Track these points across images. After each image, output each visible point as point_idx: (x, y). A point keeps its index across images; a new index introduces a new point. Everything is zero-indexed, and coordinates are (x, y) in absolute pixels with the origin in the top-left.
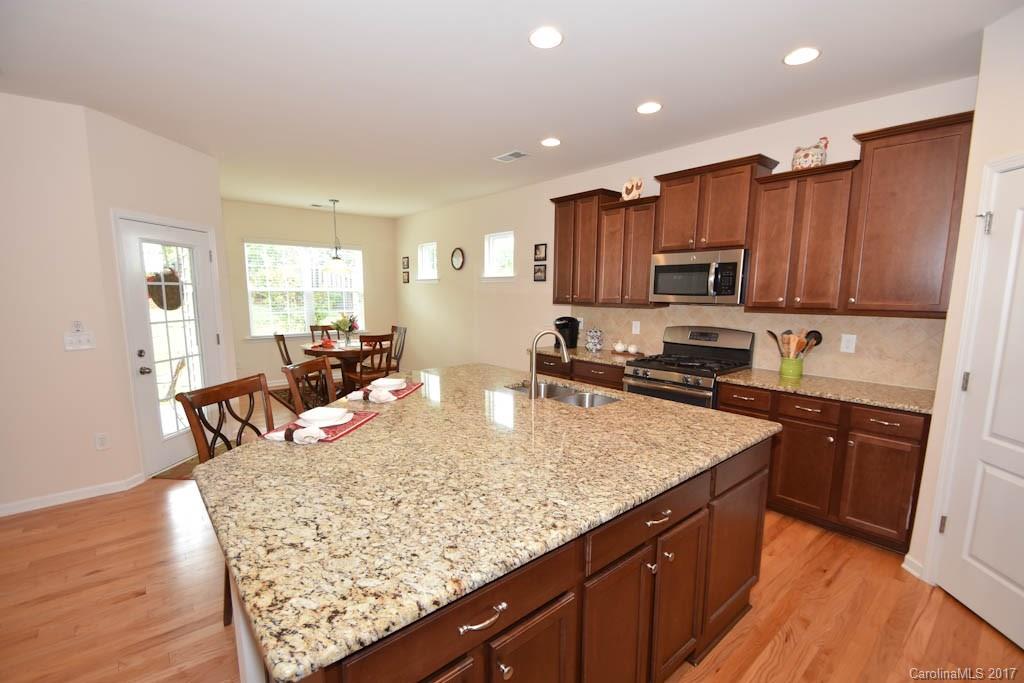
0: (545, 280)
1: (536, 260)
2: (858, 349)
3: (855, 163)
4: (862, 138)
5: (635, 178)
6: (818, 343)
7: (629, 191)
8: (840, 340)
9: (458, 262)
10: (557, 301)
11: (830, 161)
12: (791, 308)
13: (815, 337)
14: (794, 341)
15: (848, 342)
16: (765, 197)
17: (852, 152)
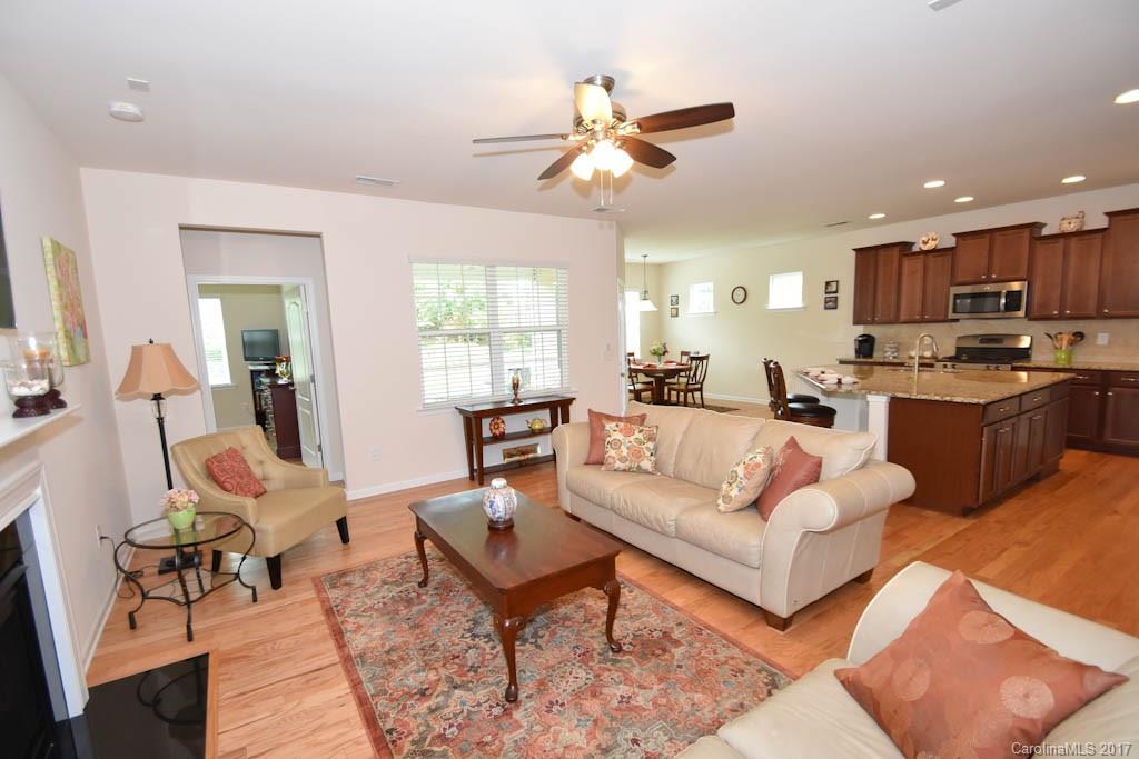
0: (836, 308)
1: (826, 293)
2: (1110, 342)
3: (1105, 229)
4: (1110, 215)
5: (930, 234)
6: (1082, 339)
7: (925, 243)
8: (1096, 337)
9: (739, 297)
10: (856, 322)
11: (1086, 228)
12: (1061, 317)
13: (1080, 336)
14: (1066, 338)
15: (1103, 339)
16: (1040, 248)
17: (1103, 223)
